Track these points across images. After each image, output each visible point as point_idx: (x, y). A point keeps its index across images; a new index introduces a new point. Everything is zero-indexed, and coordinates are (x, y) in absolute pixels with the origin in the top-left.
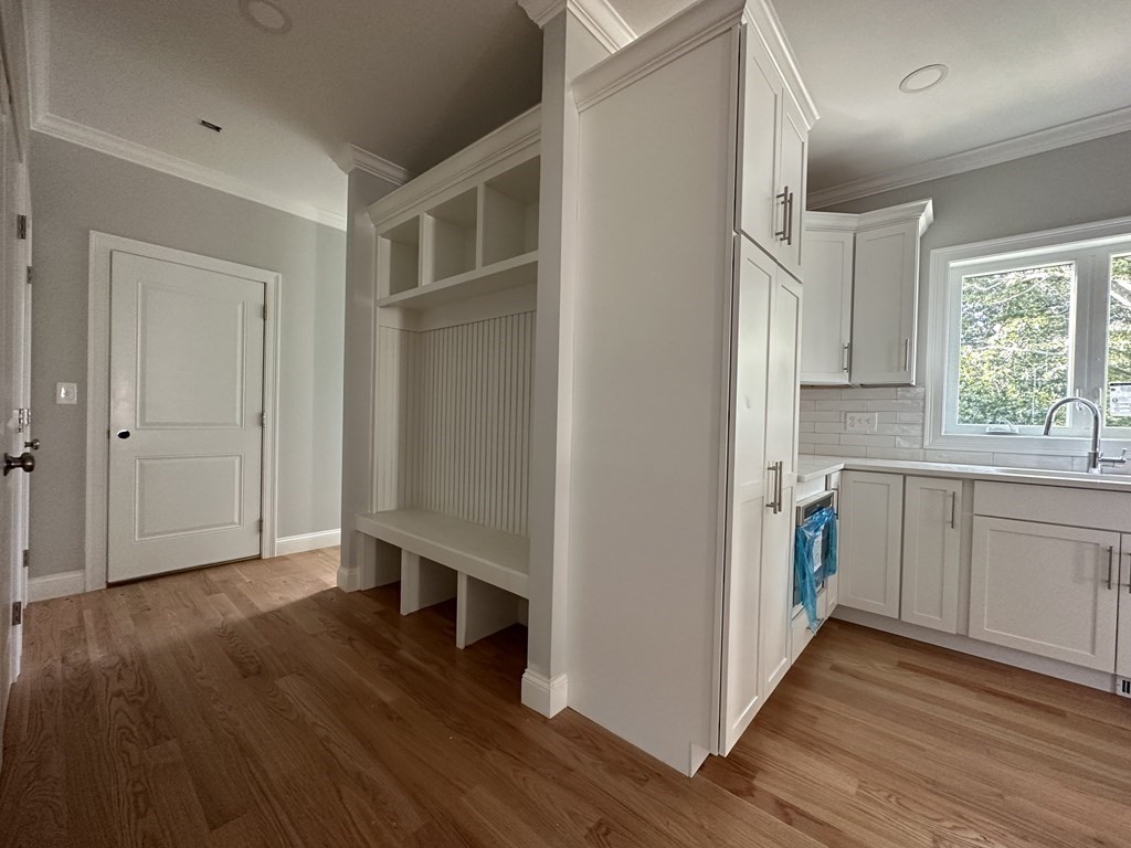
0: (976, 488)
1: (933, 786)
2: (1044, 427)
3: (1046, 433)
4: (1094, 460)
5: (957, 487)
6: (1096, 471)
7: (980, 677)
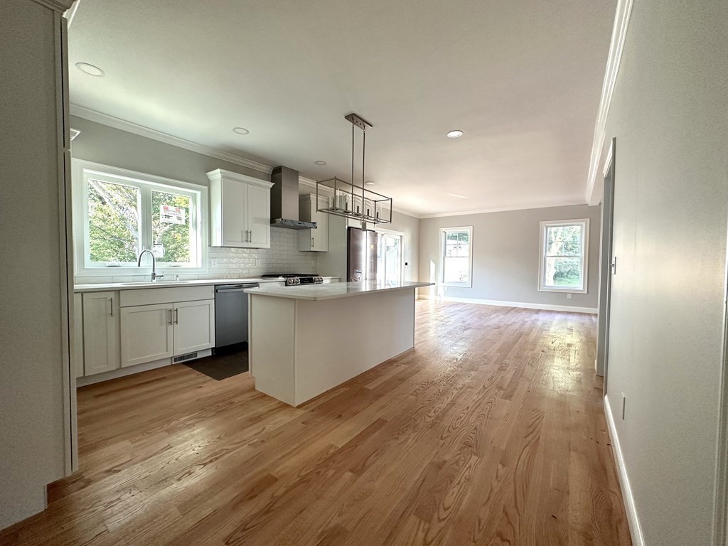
0: (121, 296)
1: (153, 421)
2: (138, 263)
3: (139, 266)
4: (154, 276)
5: (112, 295)
6: (154, 281)
7: (133, 382)
